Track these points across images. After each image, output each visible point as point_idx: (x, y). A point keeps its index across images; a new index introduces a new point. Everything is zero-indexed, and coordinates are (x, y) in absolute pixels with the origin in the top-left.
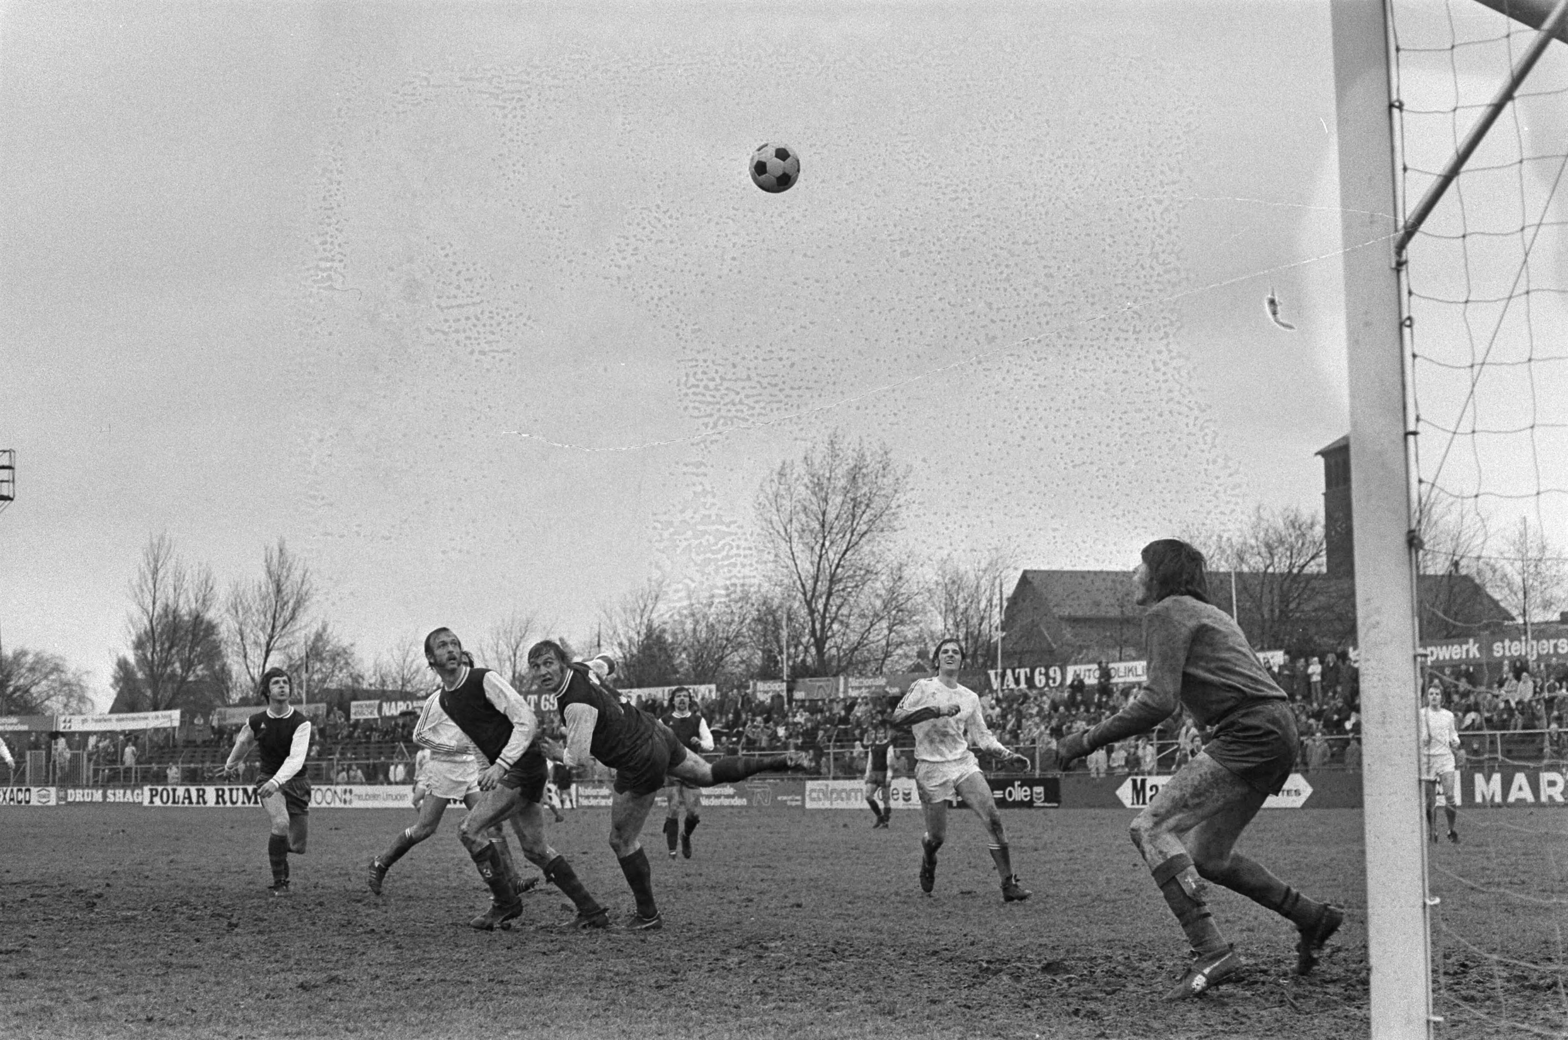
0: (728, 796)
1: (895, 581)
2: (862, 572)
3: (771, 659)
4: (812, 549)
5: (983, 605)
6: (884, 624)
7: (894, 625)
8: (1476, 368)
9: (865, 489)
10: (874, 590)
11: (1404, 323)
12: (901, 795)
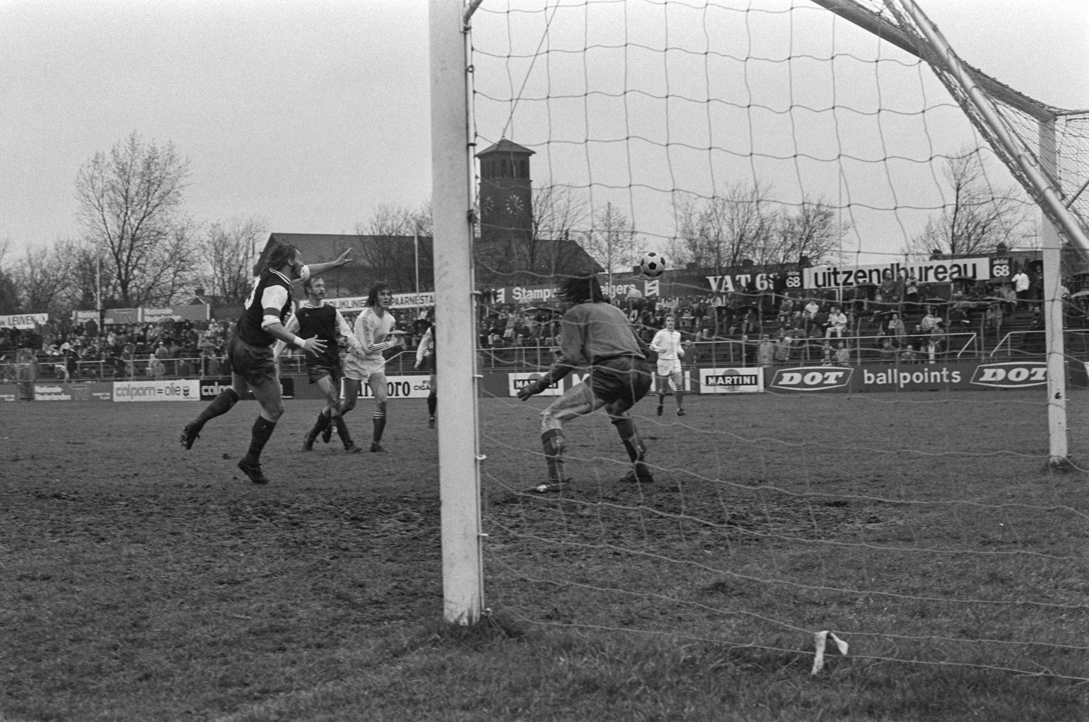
0: (56, 394)
1: (178, 240)
2: (155, 233)
3: (88, 296)
4: (118, 216)
5: (241, 257)
6: (171, 270)
7: (178, 271)
8: (514, 102)
9: (157, 174)
10: (164, 246)
11: (469, 69)
12: (182, 392)
